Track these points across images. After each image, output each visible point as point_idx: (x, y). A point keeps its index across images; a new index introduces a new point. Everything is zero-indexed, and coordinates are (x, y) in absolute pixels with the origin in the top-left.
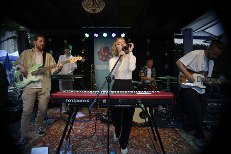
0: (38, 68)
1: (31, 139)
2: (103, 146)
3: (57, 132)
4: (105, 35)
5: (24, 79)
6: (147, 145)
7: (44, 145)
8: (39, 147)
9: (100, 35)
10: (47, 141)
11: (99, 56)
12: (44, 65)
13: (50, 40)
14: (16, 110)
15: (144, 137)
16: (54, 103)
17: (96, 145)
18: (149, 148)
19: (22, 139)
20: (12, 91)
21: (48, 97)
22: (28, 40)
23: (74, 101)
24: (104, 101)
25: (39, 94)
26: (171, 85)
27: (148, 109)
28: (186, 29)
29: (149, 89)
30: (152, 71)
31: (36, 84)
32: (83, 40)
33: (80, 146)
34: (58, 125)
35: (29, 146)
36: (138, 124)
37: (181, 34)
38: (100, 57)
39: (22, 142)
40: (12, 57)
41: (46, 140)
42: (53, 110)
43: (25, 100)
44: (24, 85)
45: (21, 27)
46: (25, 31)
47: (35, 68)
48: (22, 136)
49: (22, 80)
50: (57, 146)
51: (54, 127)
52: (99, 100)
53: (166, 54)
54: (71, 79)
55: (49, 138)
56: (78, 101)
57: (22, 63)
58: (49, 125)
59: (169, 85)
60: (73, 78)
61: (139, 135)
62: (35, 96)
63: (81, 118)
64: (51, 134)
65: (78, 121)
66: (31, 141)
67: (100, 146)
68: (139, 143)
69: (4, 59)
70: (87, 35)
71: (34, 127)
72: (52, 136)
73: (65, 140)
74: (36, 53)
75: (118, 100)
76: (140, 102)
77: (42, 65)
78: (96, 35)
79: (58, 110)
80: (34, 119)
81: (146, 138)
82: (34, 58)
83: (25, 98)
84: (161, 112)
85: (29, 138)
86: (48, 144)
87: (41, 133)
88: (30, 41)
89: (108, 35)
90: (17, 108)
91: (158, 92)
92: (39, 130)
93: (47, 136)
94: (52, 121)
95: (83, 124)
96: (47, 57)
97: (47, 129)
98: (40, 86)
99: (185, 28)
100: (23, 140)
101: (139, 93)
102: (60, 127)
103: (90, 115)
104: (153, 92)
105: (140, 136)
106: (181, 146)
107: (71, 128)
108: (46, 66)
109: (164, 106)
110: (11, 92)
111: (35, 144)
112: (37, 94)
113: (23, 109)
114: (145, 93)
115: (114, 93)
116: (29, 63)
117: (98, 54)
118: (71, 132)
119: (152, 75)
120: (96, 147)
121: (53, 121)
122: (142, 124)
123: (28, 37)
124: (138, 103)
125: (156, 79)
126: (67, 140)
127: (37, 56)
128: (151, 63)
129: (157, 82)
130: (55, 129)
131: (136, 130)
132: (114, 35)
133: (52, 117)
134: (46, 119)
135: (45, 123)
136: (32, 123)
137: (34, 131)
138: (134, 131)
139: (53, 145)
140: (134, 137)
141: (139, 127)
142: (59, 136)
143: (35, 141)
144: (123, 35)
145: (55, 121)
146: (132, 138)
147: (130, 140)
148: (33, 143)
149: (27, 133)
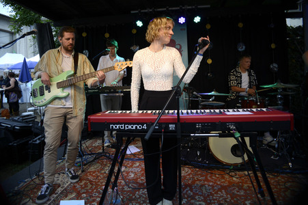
0: (67, 78)
1: (59, 186)
3: (98, 177)
5: (46, 92)
6: (248, 203)
7: (78, 197)
8: (71, 199)
10: (83, 191)
12: (75, 73)
13: (84, 35)
14: (38, 142)
15: (241, 188)
16: (91, 130)
19: (45, 186)
20: (32, 113)
21: (82, 122)
22: (52, 37)
23: (122, 127)
24: (172, 127)
25: (68, 117)
26: (285, 98)
27: (247, 139)
29: (246, 105)
30: (250, 75)
31: (63, 101)
32: (134, 31)
33: (134, 200)
34: (98, 165)
35: (57, 197)
36: (229, 165)
37: (298, 10)
39: (46, 191)
40: (31, 63)
41: (82, 188)
42: (91, 141)
43: (48, 126)
45: (43, 18)
46: (49, 23)
47: (63, 78)
48: (46, 182)
49: (42, 94)
50: (99, 199)
51: (92, 169)
52: (163, 126)
53: (273, 46)
54: (118, 92)
55: (86, 184)
56: (130, 127)
57: (43, 70)
58: (85, 165)
59: (281, 99)
60: (120, 90)
61: (231, 184)
62: (62, 120)
63: (134, 155)
64: (88, 179)
65: (129, 159)
66: (59, 190)
68: (232, 198)
69: (21, 66)
70: (139, 24)
71: (63, 168)
72: (91, 181)
73: (110, 190)
74: (64, 55)
75: (194, 124)
76: (232, 127)
77: (73, 72)
79: (99, 142)
80: (64, 156)
81: (245, 190)
82: (60, 62)
83: (48, 123)
84: (269, 145)
85: (56, 184)
86: (85, 195)
87: (73, 178)
88: (55, 39)
90: (39, 139)
91: (264, 109)
92: (70, 172)
93: (83, 182)
94: (90, 158)
95: (138, 164)
96: (79, 60)
97: (83, 171)
98: (69, 104)
100: (48, 188)
101: (231, 112)
102: (103, 169)
104: (254, 110)
105: (233, 186)
107: (119, 170)
108: (78, 74)
109: (274, 135)
110: (31, 115)
111: (65, 195)
112: (65, 118)
113: (46, 140)
114: (241, 112)
115: (188, 113)
116: (53, 69)
118: (120, 178)
119: (250, 82)
121: (91, 160)
122: (235, 165)
123: (52, 32)
124: (229, 130)
125: (258, 88)
126: (113, 189)
127: (65, 59)
128: (247, 61)
129: (260, 94)
130: (94, 172)
131: (227, 176)
132: (182, 20)
133: (90, 153)
134: (80, 156)
135: (80, 162)
136: (60, 161)
137: (63, 173)
138: (223, 178)
139: (91, 196)
140: (223, 188)
141: (231, 172)
142: (101, 183)
143: (65, 189)
144: (197, 19)
145: (95, 159)
146: (220, 190)
147: (217, 193)
148: (62, 193)
149: (52, 177)
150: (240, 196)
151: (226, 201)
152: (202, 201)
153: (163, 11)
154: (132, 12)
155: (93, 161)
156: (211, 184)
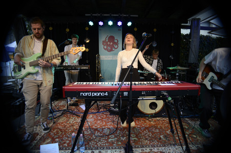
1: (38, 134)
2: (116, 139)
3: (65, 126)
4: (110, 23)
5: (22, 69)
6: (162, 136)
7: (53, 141)
9: (106, 24)
10: (56, 137)
11: (104, 45)
13: (51, 29)
14: (18, 104)
15: (156, 128)
17: (109, 138)
18: (164, 140)
20: (11, 83)
26: (180, 75)
28: (195, 19)
31: (35, 76)
32: (87, 29)
33: (92, 140)
34: (65, 118)
35: (37, 143)
36: (149, 114)
37: (188, 24)
38: (105, 47)
41: (55, 135)
42: (57, 102)
44: (21, 76)
47: (33, 59)
49: (20, 70)
50: (68, 142)
51: (61, 120)
53: (172, 45)
55: (57, 132)
56: (95, 94)
58: (55, 118)
60: (79, 68)
64: (58, 128)
66: (38, 137)
67: (113, 140)
68: (153, 135)
70: (91, 23)
71: (39, 122)
72: (61, 130)
74: (36, 41)
78: (101, 23)
79: (62, 103)
80: (39, 113)
81: (159, 129)
82: (32, 46)
85: (35, 133)
86: (57, 140)
89: (113, 23)
90: (19, 102)
92: (44, 125)
93: (55, 131)
95: (91, 116)
97: (54, 123)
99: (193, 18)
102: (68, 121)
103: (98, 107)
105: (152, 127)
106: (195, 136)
110: (11, 85)
111: (43, 140)
117: (103, 44)
120: (110, 140)
121: (59, 115)
122: (152, 114)
130: (62, 123)
131: (147, 121)
132: (120, 23)
133: (57, 110)
134: (51, 112)
135: (51, 117)
136: (36, 117)
137: (40, 125)
138: (145, 122)
139: (62, 140)
140: (146, 128)
141: (149, 118)
142: (69, 130)
143: (43, 136)
144: (129, 24)
145: (62, 114)
146: (145, 130)
147: (143, 132)
148: (40, 139)
149: (32, 128)
150: (157, 133)
151: (149, 136)
152: (135, 137)
153: (107, 16)
154: (86, 15)
155: (61, 115)
156: (139, 126)
